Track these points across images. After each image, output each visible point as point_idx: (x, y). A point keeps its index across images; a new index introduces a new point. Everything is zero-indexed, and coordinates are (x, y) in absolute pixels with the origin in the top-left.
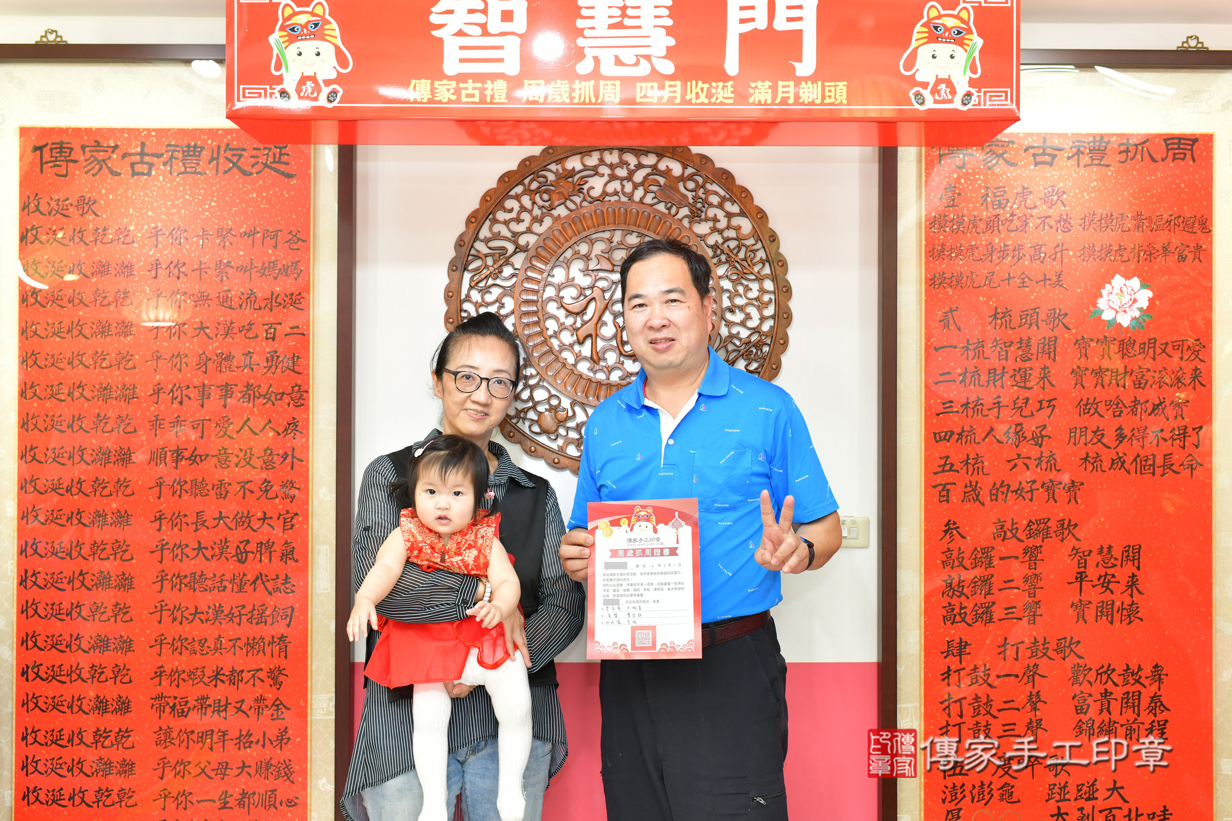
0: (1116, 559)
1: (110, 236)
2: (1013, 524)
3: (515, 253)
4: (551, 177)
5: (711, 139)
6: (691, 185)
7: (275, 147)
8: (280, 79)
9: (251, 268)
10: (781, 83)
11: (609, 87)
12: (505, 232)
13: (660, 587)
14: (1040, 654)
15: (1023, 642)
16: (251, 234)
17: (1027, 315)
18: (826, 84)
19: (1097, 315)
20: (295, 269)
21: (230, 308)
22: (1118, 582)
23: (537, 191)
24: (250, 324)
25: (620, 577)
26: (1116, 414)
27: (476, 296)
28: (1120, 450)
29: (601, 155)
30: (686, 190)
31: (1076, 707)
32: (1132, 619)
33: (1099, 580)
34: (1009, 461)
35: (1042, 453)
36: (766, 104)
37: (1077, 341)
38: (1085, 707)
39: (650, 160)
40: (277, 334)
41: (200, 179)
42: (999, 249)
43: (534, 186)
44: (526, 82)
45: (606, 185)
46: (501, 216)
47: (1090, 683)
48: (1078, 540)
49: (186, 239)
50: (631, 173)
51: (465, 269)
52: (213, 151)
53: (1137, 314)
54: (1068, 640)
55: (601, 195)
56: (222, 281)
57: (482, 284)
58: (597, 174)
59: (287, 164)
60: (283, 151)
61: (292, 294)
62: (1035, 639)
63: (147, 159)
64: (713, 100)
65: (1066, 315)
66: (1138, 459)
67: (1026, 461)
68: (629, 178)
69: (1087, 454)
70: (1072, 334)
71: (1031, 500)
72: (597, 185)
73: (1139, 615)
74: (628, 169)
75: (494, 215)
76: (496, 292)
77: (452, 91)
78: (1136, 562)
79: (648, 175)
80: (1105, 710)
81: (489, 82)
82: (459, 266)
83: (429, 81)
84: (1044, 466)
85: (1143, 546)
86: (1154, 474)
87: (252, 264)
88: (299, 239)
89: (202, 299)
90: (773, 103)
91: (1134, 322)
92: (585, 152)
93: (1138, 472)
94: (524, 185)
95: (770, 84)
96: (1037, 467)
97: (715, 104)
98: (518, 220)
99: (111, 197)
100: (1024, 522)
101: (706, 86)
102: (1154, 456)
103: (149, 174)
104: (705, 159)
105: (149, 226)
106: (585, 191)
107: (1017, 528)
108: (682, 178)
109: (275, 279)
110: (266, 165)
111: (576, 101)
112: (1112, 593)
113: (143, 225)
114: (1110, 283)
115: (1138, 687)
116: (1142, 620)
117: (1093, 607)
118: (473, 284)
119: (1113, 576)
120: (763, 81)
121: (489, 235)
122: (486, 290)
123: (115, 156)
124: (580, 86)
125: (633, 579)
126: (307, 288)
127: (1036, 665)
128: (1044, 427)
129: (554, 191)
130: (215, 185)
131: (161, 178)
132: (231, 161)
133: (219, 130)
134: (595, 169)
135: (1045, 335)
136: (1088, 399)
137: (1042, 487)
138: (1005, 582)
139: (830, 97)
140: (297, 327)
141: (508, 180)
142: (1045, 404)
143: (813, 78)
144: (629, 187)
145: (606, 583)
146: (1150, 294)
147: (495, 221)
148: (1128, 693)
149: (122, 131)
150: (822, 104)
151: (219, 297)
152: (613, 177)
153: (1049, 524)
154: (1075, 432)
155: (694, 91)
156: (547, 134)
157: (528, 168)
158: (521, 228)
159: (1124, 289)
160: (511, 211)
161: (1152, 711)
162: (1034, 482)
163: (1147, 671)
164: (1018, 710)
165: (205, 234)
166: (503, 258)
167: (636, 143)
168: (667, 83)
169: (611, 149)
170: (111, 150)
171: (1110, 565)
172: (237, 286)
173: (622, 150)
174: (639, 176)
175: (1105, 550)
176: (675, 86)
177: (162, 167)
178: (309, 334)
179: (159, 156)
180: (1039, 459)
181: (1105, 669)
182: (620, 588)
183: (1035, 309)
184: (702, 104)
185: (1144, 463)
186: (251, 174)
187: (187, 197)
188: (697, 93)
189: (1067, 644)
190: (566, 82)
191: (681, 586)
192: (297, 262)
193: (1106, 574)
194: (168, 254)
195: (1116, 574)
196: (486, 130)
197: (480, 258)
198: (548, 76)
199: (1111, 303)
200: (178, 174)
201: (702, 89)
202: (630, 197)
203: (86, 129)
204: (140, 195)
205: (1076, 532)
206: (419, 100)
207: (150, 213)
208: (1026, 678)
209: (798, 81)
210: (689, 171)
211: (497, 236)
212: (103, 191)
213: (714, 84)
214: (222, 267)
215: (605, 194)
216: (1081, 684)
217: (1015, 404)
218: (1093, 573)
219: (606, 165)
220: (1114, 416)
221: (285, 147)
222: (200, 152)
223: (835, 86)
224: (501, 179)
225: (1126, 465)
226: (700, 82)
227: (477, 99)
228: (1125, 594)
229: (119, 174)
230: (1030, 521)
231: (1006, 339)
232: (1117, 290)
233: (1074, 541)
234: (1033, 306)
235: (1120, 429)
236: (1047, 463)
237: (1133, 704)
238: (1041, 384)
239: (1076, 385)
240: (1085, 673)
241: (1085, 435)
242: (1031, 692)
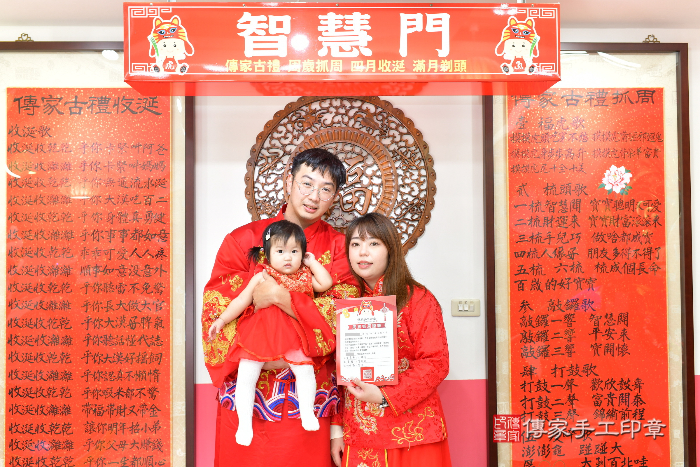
0: (615, 321)
1: (58, 148)
2: (558, 302)
3: (283, 155)
4: (303, 114)
5: (391, 92)
6: (380, 118)
7: (150, 98)
8: (154, 60)
9: (137, 165)
10: (430, 61)
11: (336, 63)
12: (278, 144)
13: (376, 345)
14: (574, 373)
15: (565, 367)
16: (137, 146)
17: (564, 187)
18: (455, 61)
19: (602, 187)
20: (162, 165)
21: (126, 187)
22: (616, 333)
23: (295, 121)
24: (137, 196)
25: (354, 340)
26: (614, 241)
27: (262, 179)
28: (616, 260)
29: (331, 101)
30: (378, 121)
31: (594, 402)
32: (624, 353)
33: (606, 332)
34: (556, 268)
35: (574, 263)
36: (422, 72)
37: (592, 201)
38: (599, 402)
39: (358, 104)
40: (152, 202)
41: (108, 116)
42: (548, 152)
43: (294, 118)
44: (290, 61)
45: (333, 118)
46: (276, 135)
47: (602, 389)
48: (594, 310)
49: (101, 149)
50: (347, 111)
51: (256, 165)
52: (115, 101)
53: (624, 186)
54: (590, 365)
55: (331, 124)
56: (121, 172)
57: (266, 173)
58: (328, 112)
59: (157, 107)
60: (155, 100)
61: (160, 179)
62: (572, 365)
63: (78, 105)
64: (393, 70)
65: (585, 187)
66: (626, 266)
67: (565, 267)
68: (346, 114)
69: (598, 263)
70: (589, 197)
71: (568, 289)
72: (328, 118)
73: (627, 351)
74: (345, 109)
75: (272, 135)
76: (273, 177)
77: (250, 66)
78: (626, 322)
79: (357, 112)
80: (610, 404)
81: (270, 61)
82: (253, 163)
83: (237, 61)
84: (575, 270)
85: (629, 313)
86: (634, 274)
87: (137, 163)
88: (163, 149)
89: (110, 183)
90: (426, 72)
91: (622, 191)
92: (322, 100)
93: (626, 273)
94: (288, 118)
95: (425, 61)
96: (571, 270)
97: (394, 72)
98: (285, 138)
99: (58, 126)
100: (565, 301)
101: (389, 62)
102: (635, 264)
103: (80, 113)
104: (387, 103)
105: (80, 142)
106: (322, 121)
107: (561, 305)
108: (375, 114)
109: (151, 171)
110: (145, 108)
111: (318, 71)
112: (613, 339)
113: (76, 142)
114: (609, 169)
115: (628, 391)
116: (629, 354)
117: (602, 347)
118: (261, 173)
119: (614, 330)
120: (421, 60)
121: (269, 146)
122: (268, 176)
123: (60, 104)
124: (320, 63)
125: (361, 341)
126: (168, 176)
127: (572, 380)
128: (575, 248)
129: (305, 122)
130: (116, 119)
131: (86, 116)
132: (125, 106)
133: (119, 89)
134: (327, 109)
135: (574, 198)
136: (598, 233)
137: (574, 282)
138: (555, 334)
139: (457, 68)
140: (163, 198)
141: (279, 116)
142: (575, 236)
143: (448, 58)
144: (346, 119)
145: (346, 343)
146: (630, 175)
147: (272, 138)
148: (622, 394)
149: (64, 89)
150: (453, 72)
151: (119, 181)
152: (337, 114)
153: (578, 302)
154: (592, 251)
155: (383, 65)
156: (301, 89)
157: (290, 109)
158: (287, 142)
159: (617, 173)
160: (281, 132)
161: (636, 404)
162: (570, 279)
163: (633, 381)
164: (563, 404)
165: (111, 147)
166: (277, 159)
167: (350, 94)
168: (368, 61)
169: (336, 98)
170: (58, 100)
171: (611, 324)
172: (129, 176)
173: (342, 99)
174: (352, 113)
175: (609, 316)
176: (373, 63)
177: (87, 110)
178: (169, 201)
179: (85, 103)
180: (572, 266)
181: (610, 381)
182: (354, 346)
183: (569, 184)
184: (387, 72)
185: (629, 268)
186: (137, 113)
187: (101, 126)
188: (385, 67)
189: (589, 368)
190: (313, 61)
191: (387, 344)
192: (163, 161)
193: (610, 329)
194: (91, 158)
196: (267, 88)
197: (264, 158)
198: (303, 57)
199: (610, 181)
200: (96, 113)
201: (387, 64)
202: (347, 124)
203: (44, 89)
204: (74, 125)
205: (593, 306)
206: (231, 71)
207: (80, 135)
208: (567, 387)
209: (440, 59)
210: (379, 110)
211: (274, 146)
212: (54, 123)
213: (394, 62)
214: (121, 164)
215: (333, 123)
216: (597, 390)
217: (559, 236)
218: (602, 328)
219: (333, 107)
220: (613, 242)
221: (156, 98)
222: (108, 101)
223: (460, 62)
224: (275, 115)
225: (620, 269)
226: (386, 60)
227: (263, 70)
228: (620, 340)
229: (63, 114)
230: (568, 300)
231: (553, 201)
232: (613, 173)
233: (592, 311)
234: (567, 182)
235: (616, 249)
236: (576, 268)
237: (626, 400)
238: (573, 225)
239: (592, 225)
240: (599, 383)
241: (597, 253)
242: (570, 395)
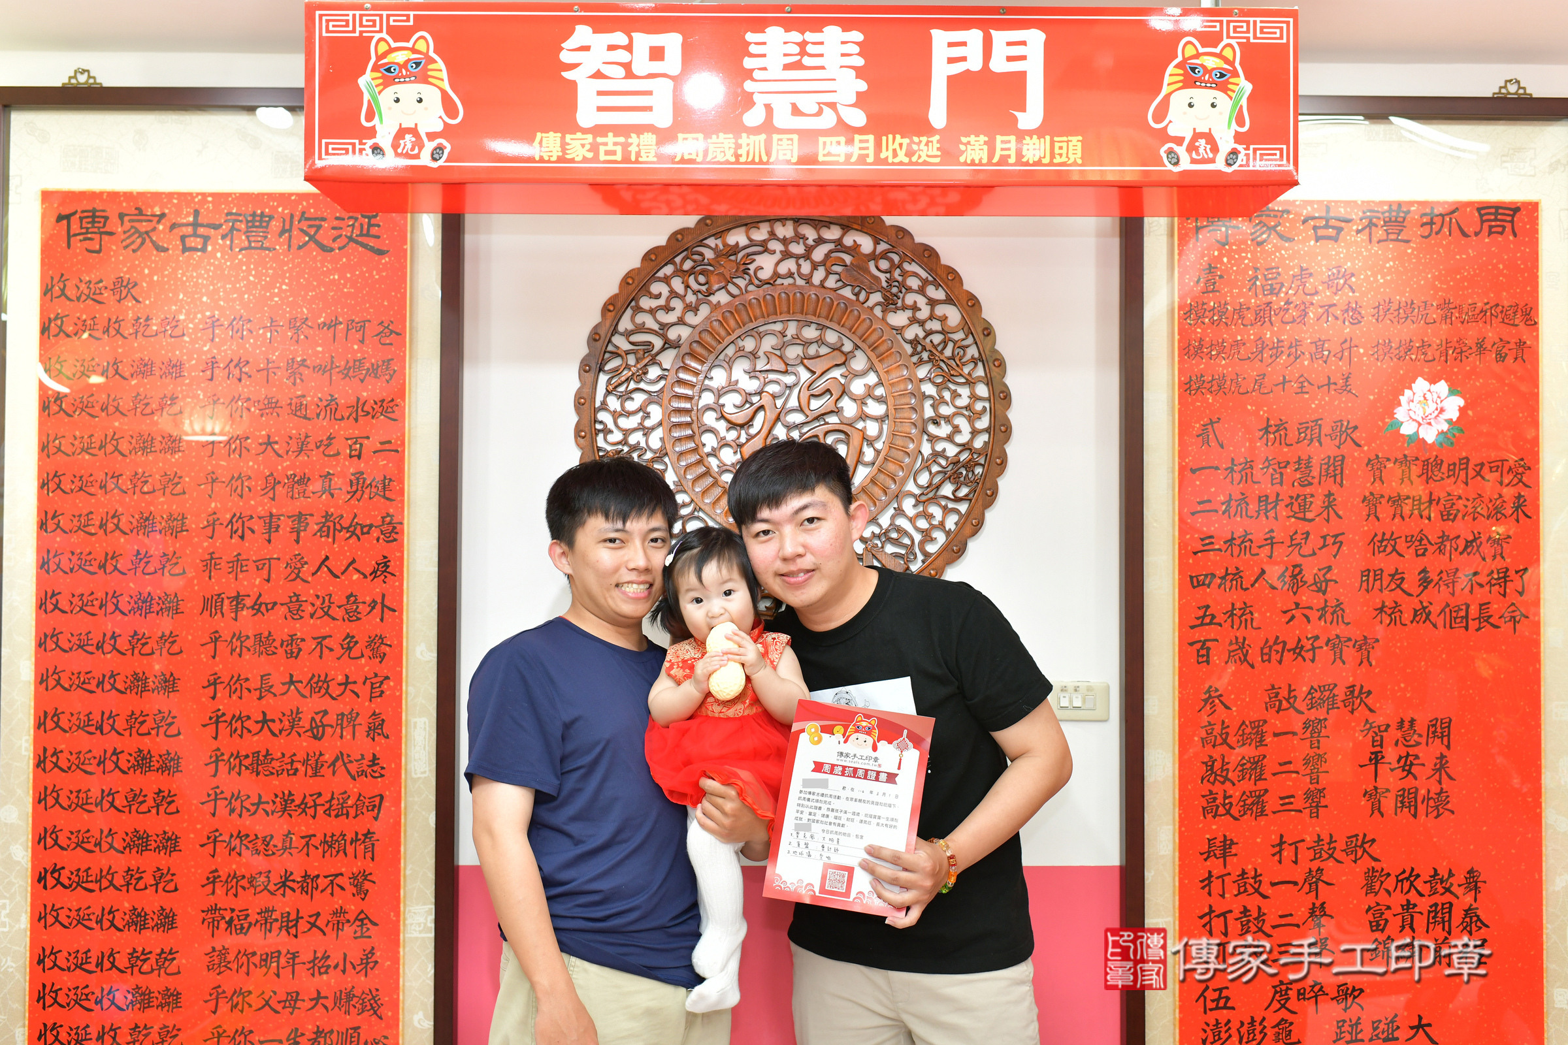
0: (1420, 736)
1: (155, 328)
2: (1290, 691)
3: (663, 349)
4: (709, 254)
5: (910, 207)
6: (884, 265)
7: (363, 216)
8: (372, 133)
9: (332, 368)
10: (999, 138)
11: (785, 142)
12: (650, 323)
14: (1325, 856)
15: (1303, 841)
16: (332, 325)
17: (1307, 428)
18: (1056, 139)
19: (1394, 428)
20: (387, 369)
21: (305, 417)
22: (1423, 765)
23: (691, 272)
24: (330, 438)
26: (1420, 552)
27: (613, 403)
28: (1424, 597)
29: (772, 227)
30: (878, 271)
31: (1371, 922)
32: (1441, 811)
33: (1399, 761)
34: (1285, 612)
35: (1326, 601)
36: (980, 164)
37: (1370, 460)
38: (1382, 922)
39: (833, 233)
40: (364, 451)
41: (267, 256)
42: (1271, 346)
43: (688, 265)
44: (680, 136)
45: (777, 264)
46: (646, 303)
47: (1388, 892)
48: (1371, 711)
49: (250, 331)
50: (809, 250)
51: (601, 370)
52: (284, 222)
53: (1445, 427)
54: (1360, 838)
55: (771, 278)
56: (294, 384)
57: (622, 389)
58: (766, 250)
59: (378, 237)
60: (373, 221)
61: (383, 401)
62: (1318, 836)
63: (201, 230)
64: (914, 159)
65: (1356, 428)
66: (1447, 610)
67: (1306, 612)
68: (807, 256)
69: (1384, 602)
70: (1363, 452)
71: (1313, 661)
72: (766, 265)
73: (1449, 806)
74: (805, 244)
75: (637, 302)
76: (639, 398)
77: (588, 147)
78: (1445, 739)
79: (831, 251)
80: (1407, 927)
81: (634, 135)
82: (593, 365)
83: (559, 135)
84: (1329, 617)
85: (1454, 719)
86: (1467, 628)
87: (332, 362)
88: (392, 332)
89: (271, 406)
90: (990, 163)
91: (1441, 438)
92: (749, 224)
93: (1448, 625)
94: (674, 264)
95: (986, 139)
96: (1320, 619)
97: (917, 164)
98: (668, 309)
99: (155, 278)
100: (1304, 689)
101: (906, 141)
102: (1468, 606)
103: (204, 250)
104: (902, 232)
105: (203, 315)
106: (751, 272)
107: (1295, 697)
108: (873, 256)
109: (362, 381)
110: (350, 239)
111: (742, 159)
112: (1415, 778)
113: (195, 314)
114: (1410, 388)
115: (1447, 897)
116: (1453, 812)
117: (1391, 796)
118: (611, 388)
119: (1417, 757)
120: (977, 136)
121: (630, 327)
122: (626, 396)
123: (161, 227)
124: (748, 141)
126: (401, 393)
127: (1320, 870)
128: (1329, 568)
129: (712, 272)
130: (287, 264)
131: (219, 255)
132: (306, 234)
133: (292, 194)
134: (763, 244)
135: (1329, 453)
136: (1384, 534)
137: (1327, 645)
138: (1280, 764)
139: (1061, 155)
140: (389, 442)
141: (655, 258)
142: (1330, 540)
143: (1040, 132)
144: (806, 267)
146: (1461, 402)
147: (638, 309)
148: (1436, 905)
149: (170, 195)
150: (1051, 164)
151: (290, 404)
152: (786, 255)
153: (1336, 691)
154: (1368, 576)
155: (891, 147)
156: (704, 200)
157: (680, 243)
158: (671, 318)
159: (1428, 396)
160: (658, 296)
161: (1466, 927)
162: (1316, 638)
163: (1460, 877)
164: (1298, 926)
165: (273, 325)
166: (647, 355)
167: (814, 212)
168: (857, 137)
169: (783, 220)
170: (156, 219)
171: (1412, 743)
172: (314, 391)
173: (797, 221)
174: (819, 254)
175: (1406, 724)
176: (867, 141)
177: (220, 241)
178: (404, 451)
179: (217, 227)
180: (1323, 609)
181: (1406, 875)
183: (1317, 421)
184: (901, 163)
185: (1454, 614)
186: (332, 250)
187: (251, 278)
188: (894, 150)
189: (1359, 843)
190: (731, 136)
192: (389, 360)
193: (1408, 755)
194: (227, 350)
195: (1421, 755)
196: (627, 195)
197: (619, 355)
198: (708, 127)
199: (1412, 413)
200: (241, 250)
201: (901, 145)
202: (808, 279)
203: (125, 193)
204: (192, 276)
205: (1369, 701)
206: (546, 158)
207: (205, 299)
208: (1307, 886)
209: (1021, 135)
210: (883, 247)
211: (641, 329)
212: (146, 271)
213: (916, 139)
214: (295, 366)
215: (776, 275)
216: (1376, 893)
217: (1292, 540)
218: (1391, 753)
219: (778, 239)
220: (1417, 556)
221: (375, 216)
222: (268, 222)
223: (1068, 142)
224: (647, 257)
225: (1432, 617)
226: (898, 136)
227: (619, 157)
228: (1432, 780)
229: (166, 250)
230: (1312, 688)
231: (1280, 459)
232: (1418, 397)
233: (1368, 712)
234: (1314, 417)
235: (1424, 571)
236: (1332, 614)
237: (1443, 918)
238: (1325, 515)
239: (1369, 516)
240: (1383, 879)
241: (1381, 579)
242: (1314, 904)
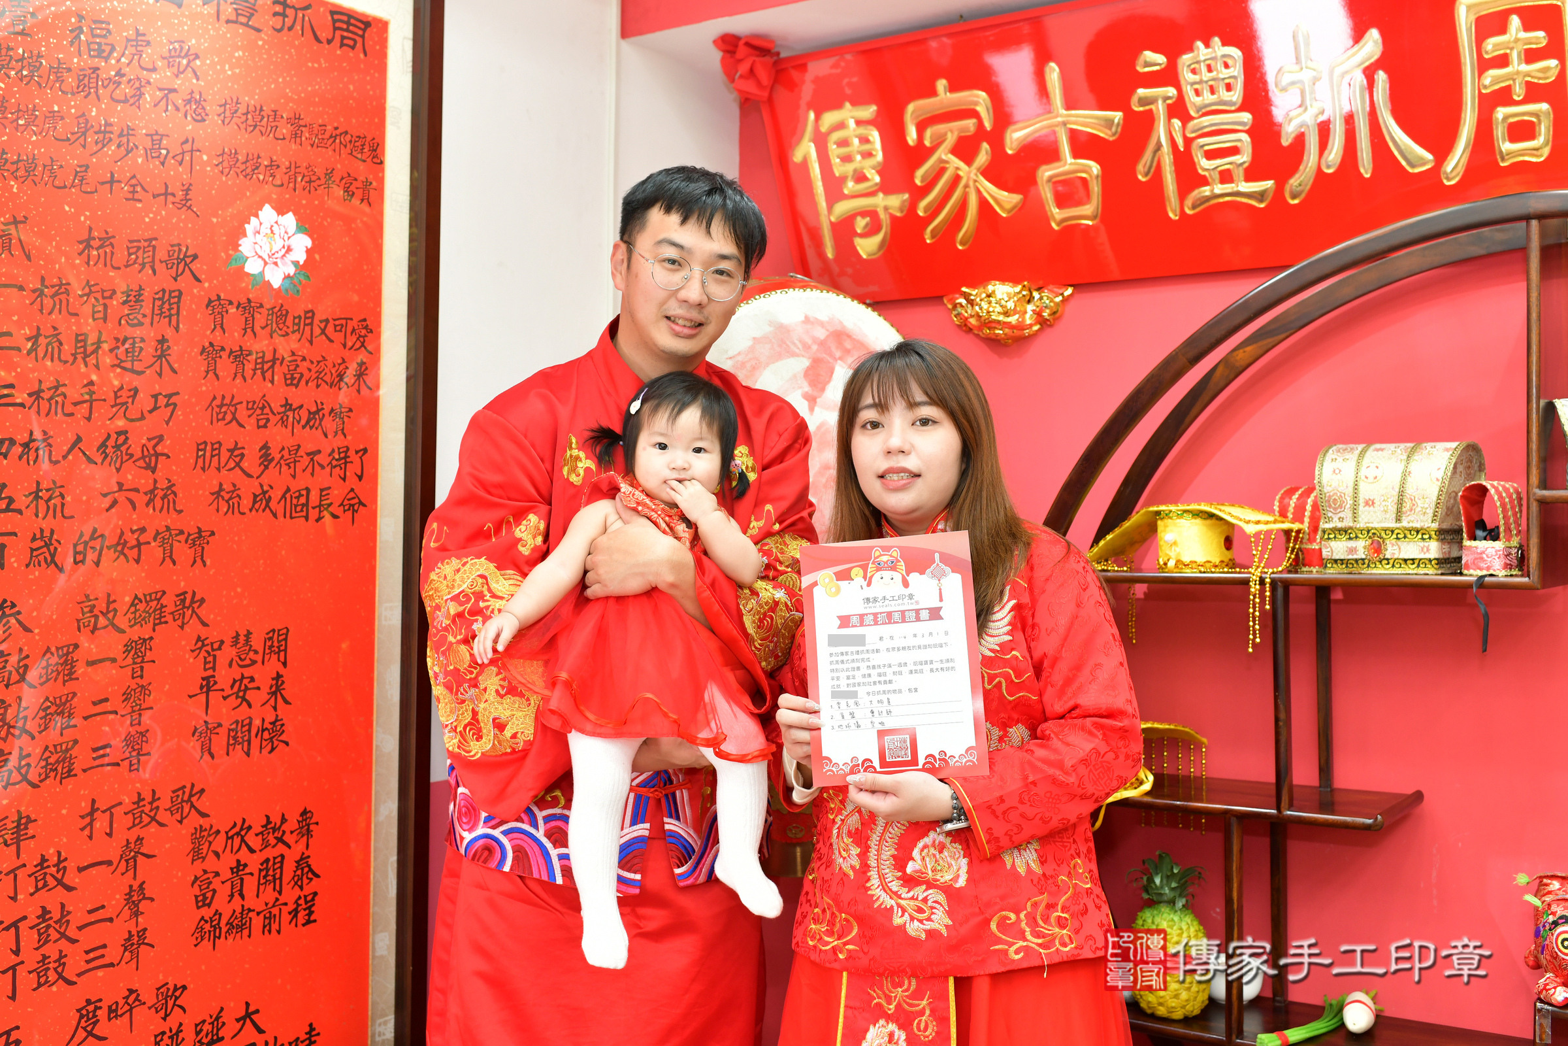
0: (256, 652)
2: (109, 603)
13: (919, 667)
14: (146, 819)
15: (120, 804)
17: (139, 248)
19: (239, 264)
22: (258, 688)
25: (855, 657)
26: (262, 423)
28: (265, 480)
31: (196, 897)
32: (276, 743)
33: (232, 687)
34: (105, 495)
35: (155, 481)
37: (210, 301)
38: (209, 895)
42: (96, 128)
47: (217, 854)
48: (205, 624)
53: (291, 270)
54: (187, 790)
62: (139, 794)
65: (195, 257)
66: (288, 496)
67: (131, 495)
69: (221, 485)
70: (203, 289)
71: (137, 561)
73: (283, 737)
78: (282, 654)
80: (236, 895)
84: (158, 503)
85: (291, 629)
86: (307, 518)
91: (287, 281)
93: (288, 515)
96: (147, 505)
100: (127, 599)
102: (308, 490)
107: (115, 610)
112: (250, 706)
114: (257, 216)
115: (281, 848)
116: (287, 744)
117: (223, 731)
119: (252, 679)
125: (876, 659)
127: (139, 839)
128: (161, 438)
135: (165, 286)
136: (223, 397)
137: (155, 539)
138: (94, 704)
142: (162, 401)
146: (307, 242)
148: (267, 860)
153: (164, 601)
154: (204, 450)
159: (275, 228)
161: (298, 882)
162: (143, 530)
163: (292, 823)
164: (111, 920)
171: (247, 662)
175: (242, 639)
180: (152, 492)
181: (237, 829)
183: (150, 240)
185: (295, 501)
189: (186, 798)
191: (950, 665)
193: (243, 677)
195: (256, 677)
199: (257, 247)
205: (202, 612)
208: (123, 863)
216: (204, 858)
217: (116, 397)
218: (224, 676)
220: (259, 427)
225: (273, 504)
228: (267, 706)
230: (136, 597)
231: (104, 285)
232: (265, 229)
233: (200, 626)
234: (147, 235)
235: (265, 447)
236: (162, 499)
237: (274, 876)
238: (157, 367)
239: (207, 372)
240: (211, 839)
241: (219, 455)
242: (131, 887)
